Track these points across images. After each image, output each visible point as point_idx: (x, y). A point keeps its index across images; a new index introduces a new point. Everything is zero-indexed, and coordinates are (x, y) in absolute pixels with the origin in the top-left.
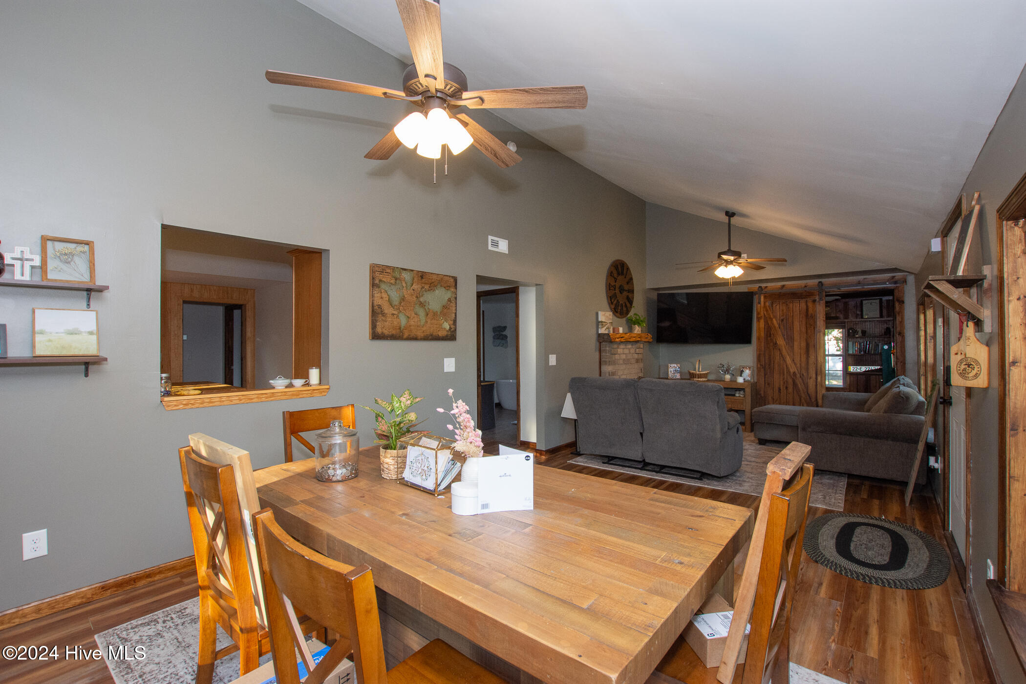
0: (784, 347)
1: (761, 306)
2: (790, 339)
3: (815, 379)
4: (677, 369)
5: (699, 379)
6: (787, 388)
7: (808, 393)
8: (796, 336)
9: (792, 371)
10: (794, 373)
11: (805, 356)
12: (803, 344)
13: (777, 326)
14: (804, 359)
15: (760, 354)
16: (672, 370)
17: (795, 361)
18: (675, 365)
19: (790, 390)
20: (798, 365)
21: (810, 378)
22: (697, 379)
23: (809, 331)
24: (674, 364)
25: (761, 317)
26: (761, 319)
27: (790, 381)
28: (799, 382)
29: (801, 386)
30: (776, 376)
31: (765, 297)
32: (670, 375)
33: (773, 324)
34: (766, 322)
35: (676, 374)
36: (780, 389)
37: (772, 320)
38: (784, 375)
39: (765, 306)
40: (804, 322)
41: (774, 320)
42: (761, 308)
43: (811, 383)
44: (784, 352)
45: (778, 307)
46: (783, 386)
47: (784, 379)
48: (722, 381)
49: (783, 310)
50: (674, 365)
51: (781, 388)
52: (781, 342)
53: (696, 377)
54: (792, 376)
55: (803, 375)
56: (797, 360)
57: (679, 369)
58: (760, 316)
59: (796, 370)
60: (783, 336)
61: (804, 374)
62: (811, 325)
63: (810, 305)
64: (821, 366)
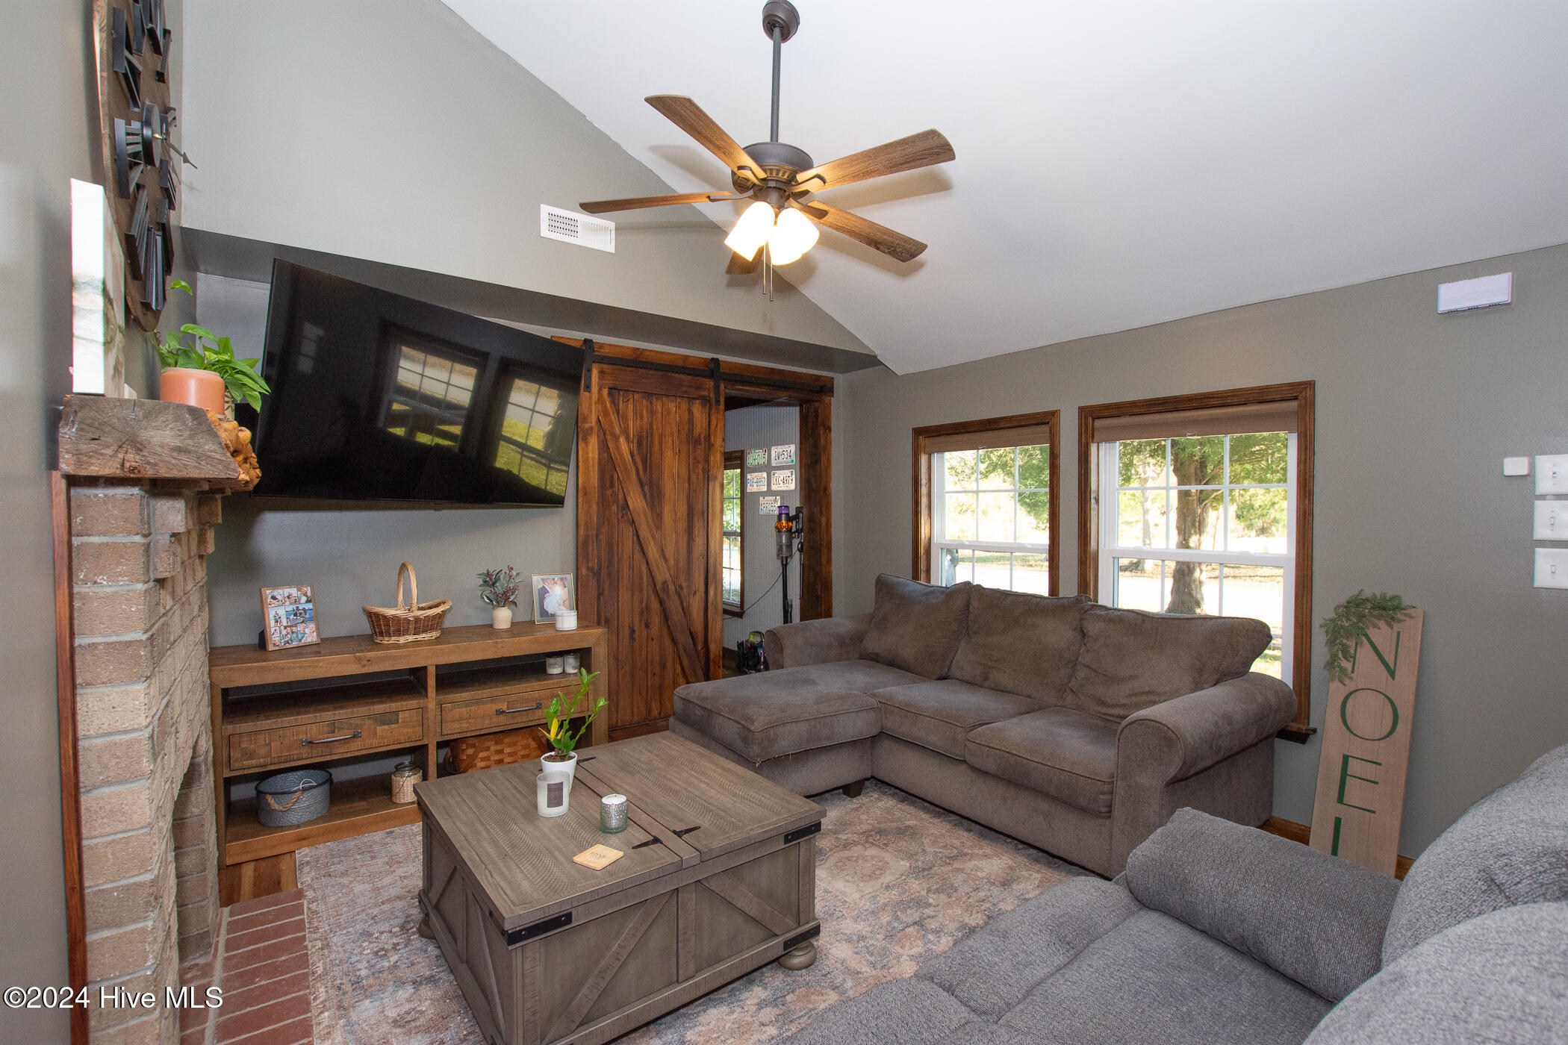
0: (643, 519)
1: (590, 398)
2: (654, 496)
3: (703, 595)
4: (304, 605)
5: (420, 637)
6: (647, 626)
7: (691, 633)
8: (668, 487)
9: (659, 579)
10: (665, 583)
11: (686, 538)
12: (682, 510)
13: (628, 457)
14: (683, 545)
15: (587, 538)
16: (282, 612)
17: (668, 555)
18: (294, 591)
19: (655, 629)
20: (672, 562)
21: (695, 593)
22: (411, 638)
23: (693, 476)
24: (289, 585)
25: (592, 428)
26: (591, 434)
27: (655, 605)
28: (674, 605)
29: (677, 617)
30: (624, 596)
31: (601, 372)
32: (276, 637)
33: (618, 448)
34: (604, 446)
35: (300, 628)
36: (632, 631)
37: (616, 438)
38: (641, 590)
39: (600, 400)
40: (684, 454)
41: (622, 440)
42: (590, 404)
43: (696, 604)
44: (644, 532)
45: (631, 407)
46: (640, 620)
47: (641, 601)
48: (488, 630)
49: (642, 416)
50: (287, 591)
51: (636, 628)
52: (637, 501)
53: (406, 632)
54: (661, 595)
55: (681, 588)
56: (670, 552)
57: (310, 606)
58: (587, 426)
59: (668, 575)
60: (642, 486)
61: (684, 585)
62: (699, 462)
63: (698, 410)
64: (716, 559)
